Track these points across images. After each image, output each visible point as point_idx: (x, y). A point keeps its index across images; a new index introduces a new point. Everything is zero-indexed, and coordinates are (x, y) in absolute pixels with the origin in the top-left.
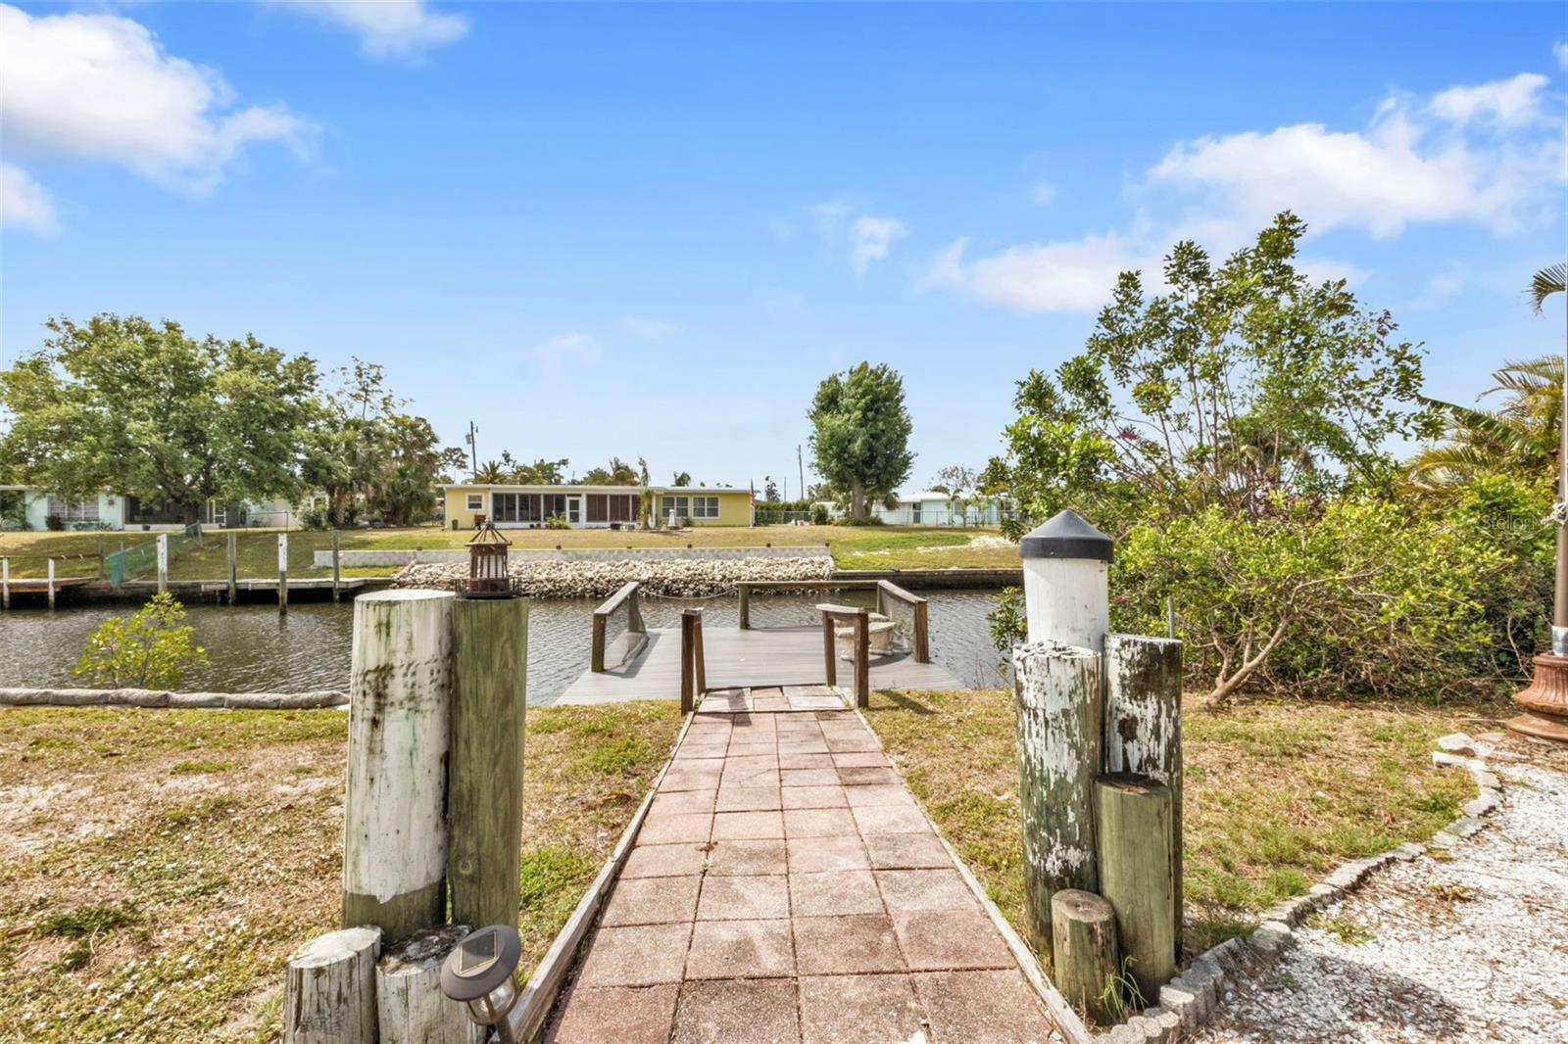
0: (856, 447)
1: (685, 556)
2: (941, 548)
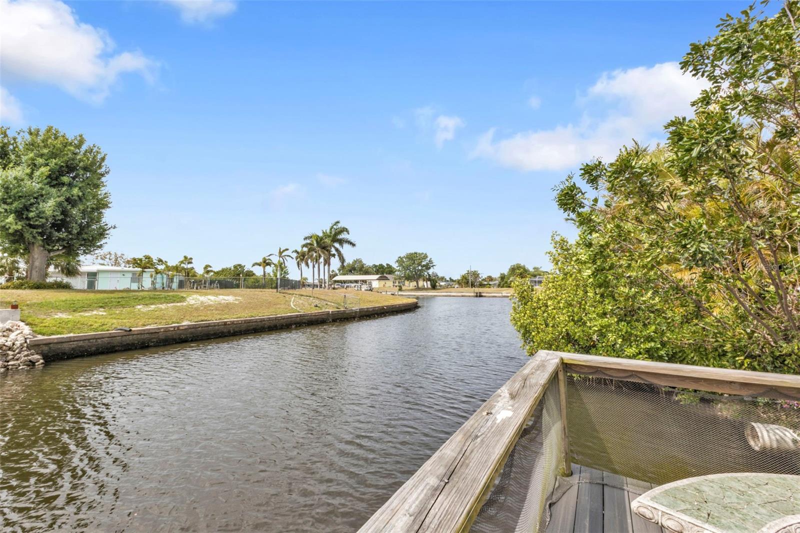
2: (163, 306)
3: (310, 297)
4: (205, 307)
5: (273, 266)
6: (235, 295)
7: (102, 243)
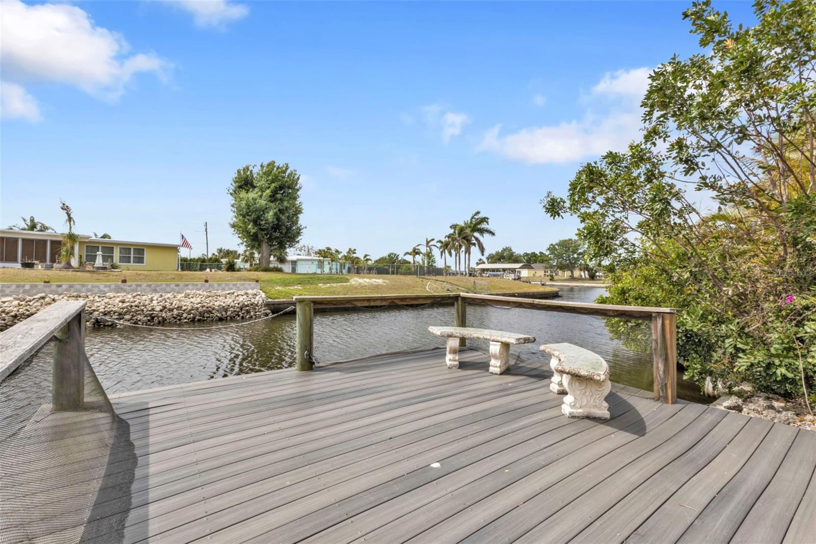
0: (270, 215)
1: (118, 290)
2: (334, 285)
3: (444, 282)
4: (362, 287)
5: (421, 255)
6: (384, 279)
7: (298, 239)
